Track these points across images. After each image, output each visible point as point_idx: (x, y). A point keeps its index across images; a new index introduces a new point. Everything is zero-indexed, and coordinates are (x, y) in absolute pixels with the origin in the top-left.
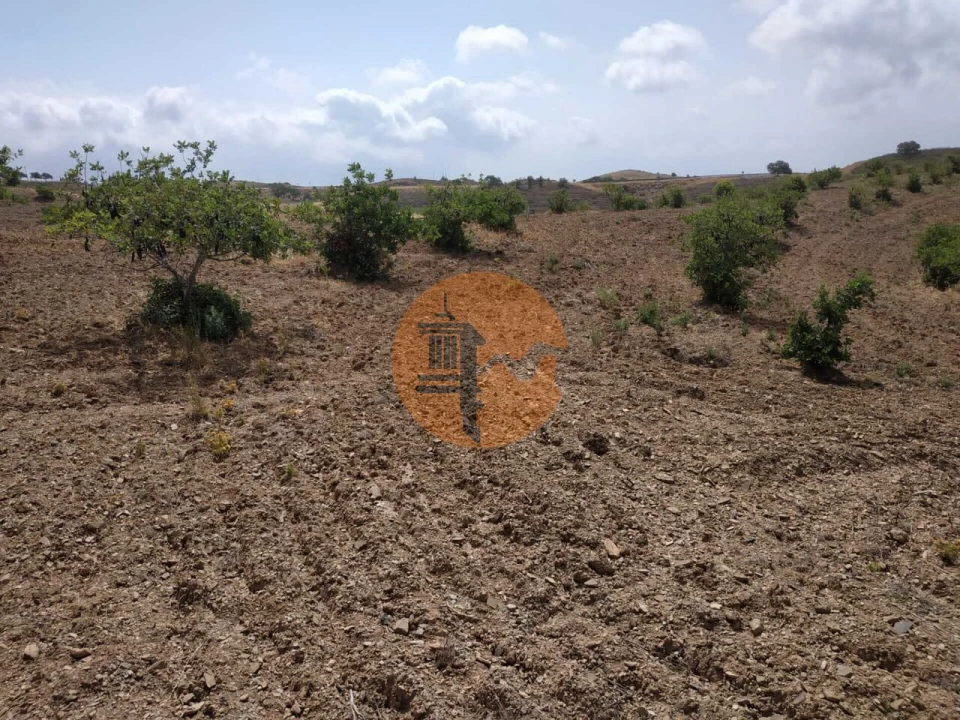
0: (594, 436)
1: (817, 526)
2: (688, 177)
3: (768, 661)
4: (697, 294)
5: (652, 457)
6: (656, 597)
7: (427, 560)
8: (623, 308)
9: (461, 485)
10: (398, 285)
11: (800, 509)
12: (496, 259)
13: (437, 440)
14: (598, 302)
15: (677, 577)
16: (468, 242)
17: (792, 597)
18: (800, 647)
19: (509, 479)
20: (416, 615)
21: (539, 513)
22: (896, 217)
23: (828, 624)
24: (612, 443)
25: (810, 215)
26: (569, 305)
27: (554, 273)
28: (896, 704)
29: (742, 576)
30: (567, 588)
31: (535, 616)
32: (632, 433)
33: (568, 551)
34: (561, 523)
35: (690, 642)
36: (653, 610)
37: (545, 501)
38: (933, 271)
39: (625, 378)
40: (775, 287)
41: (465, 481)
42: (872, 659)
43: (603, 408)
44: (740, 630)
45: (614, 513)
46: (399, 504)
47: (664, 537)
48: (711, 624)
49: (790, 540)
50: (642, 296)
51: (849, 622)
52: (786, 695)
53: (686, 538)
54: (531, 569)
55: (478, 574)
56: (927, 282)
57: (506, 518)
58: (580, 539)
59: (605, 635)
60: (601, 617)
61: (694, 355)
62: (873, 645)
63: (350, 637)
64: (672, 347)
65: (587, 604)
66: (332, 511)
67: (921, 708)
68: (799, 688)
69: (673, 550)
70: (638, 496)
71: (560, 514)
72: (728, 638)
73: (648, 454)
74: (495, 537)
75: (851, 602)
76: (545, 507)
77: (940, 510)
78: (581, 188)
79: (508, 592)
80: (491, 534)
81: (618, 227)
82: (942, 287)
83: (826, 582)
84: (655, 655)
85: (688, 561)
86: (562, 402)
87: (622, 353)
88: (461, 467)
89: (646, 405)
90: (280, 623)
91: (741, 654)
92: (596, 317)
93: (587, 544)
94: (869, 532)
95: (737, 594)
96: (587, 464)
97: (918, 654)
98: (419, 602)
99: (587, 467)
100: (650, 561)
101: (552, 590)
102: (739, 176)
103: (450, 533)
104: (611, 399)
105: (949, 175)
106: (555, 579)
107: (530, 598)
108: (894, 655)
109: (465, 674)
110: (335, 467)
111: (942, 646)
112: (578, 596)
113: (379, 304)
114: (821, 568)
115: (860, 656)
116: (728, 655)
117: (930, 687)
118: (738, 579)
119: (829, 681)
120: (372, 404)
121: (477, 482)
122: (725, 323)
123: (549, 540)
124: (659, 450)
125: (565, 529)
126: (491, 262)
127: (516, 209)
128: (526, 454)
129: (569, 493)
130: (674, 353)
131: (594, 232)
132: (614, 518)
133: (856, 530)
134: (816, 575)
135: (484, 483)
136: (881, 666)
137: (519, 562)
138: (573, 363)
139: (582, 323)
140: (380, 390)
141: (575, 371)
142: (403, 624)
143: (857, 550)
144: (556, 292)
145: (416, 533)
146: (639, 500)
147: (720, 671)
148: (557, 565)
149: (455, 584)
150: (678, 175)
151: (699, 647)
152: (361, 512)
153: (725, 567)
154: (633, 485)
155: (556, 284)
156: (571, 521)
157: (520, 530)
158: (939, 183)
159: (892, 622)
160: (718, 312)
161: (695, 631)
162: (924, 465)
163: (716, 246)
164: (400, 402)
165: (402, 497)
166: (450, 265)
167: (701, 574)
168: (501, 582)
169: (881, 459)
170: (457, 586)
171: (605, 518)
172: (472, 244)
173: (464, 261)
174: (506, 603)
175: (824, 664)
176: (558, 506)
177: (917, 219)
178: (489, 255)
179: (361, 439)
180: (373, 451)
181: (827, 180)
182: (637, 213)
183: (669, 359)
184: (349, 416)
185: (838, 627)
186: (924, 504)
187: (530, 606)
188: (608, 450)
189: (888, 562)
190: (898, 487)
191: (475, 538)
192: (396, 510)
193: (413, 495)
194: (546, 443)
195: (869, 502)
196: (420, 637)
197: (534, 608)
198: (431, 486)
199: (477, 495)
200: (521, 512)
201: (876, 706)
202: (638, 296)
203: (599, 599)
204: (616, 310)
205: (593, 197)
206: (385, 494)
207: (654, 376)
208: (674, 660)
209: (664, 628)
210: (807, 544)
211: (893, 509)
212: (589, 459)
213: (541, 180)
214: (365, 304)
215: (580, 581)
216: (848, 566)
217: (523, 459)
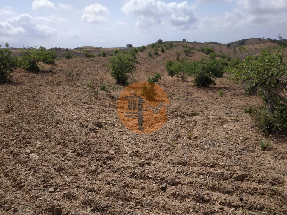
0: (97, 122)
1: (160, 136)
2: (105, 48)
3: (158, 171)
4: (115, 81)
5: (115, 126)
6: (127, 162)
7: (54, 168)
8: (95, 86)
9: (59, 144)
10: (15, 84)
11: (155, 133)
12: (50, 73)
13: (46, 132)
14: (87, 85)
15: (130, 156)
16: (39, 68)
17: (159, 154)
18: (165, 166)
19: (75, 139)
20: (55, 186)
21: (87, 147)
22: (160, 59)
23: (170, 159)
24: (103, 124)
25: (140, 58)
26: (78, 86)
27: (71, 77)
28: (188, 173)
29: (147, 152)
30: (101, 166)
31: (94, 176)
32: (108, 120)
33: (99, 156)
34: (95, 148)
35: (139, 172)
36: (127, 166)
37: (88, 143)
38: (170, 72)
39: (101, 105)
40: (134, 78)
41: (60, 143)
42: (181, 164)
43: (97, 115)
44: (150, 165)
45: (109, 143)
46: (38, 153)
47: (124, 146)
48: (142, 165)
49: (155, 140)
50: (99, 82)
51: (174, 157)
52: (165, 178)
53: (130, 145)
54: (89, 163)
55: (73, 168)
56: (169, 75)
57: (77, 151)
58: (102, 152)
59: (116, 176)
60: (113, 171)
61: (118, 97)
62: (180, 161)
63: (33, 198)
64: (112, 96)
65: (108, 169)
66: (13, 161)
67: (194, 172)
68: (168, 175)
69: (128, 149)
70: (114, 137)
71: (94, 146)
72: (148, 168)
73: (114, 125)
74: (75, 157)
75: (173, 152)
76: (89, 145)
77: (185, 127)
78: (73, 51)
79: (84, 171)
80: (74, 156)
81: (88, 62)
82: (172, 76)
83: (166, 149)
84: (130, 177)
85: (132, 151)
86: (85, 114)
87: (98, 99)
88: (58, 138)
89: (109, 112)
90: (4, 201)
91: (152, 171)
92: (87, 89)
93: (104, 152)
94: (172, 135)
95: (147, 157)
96: (97, 131)
97: (190, 161)
98: (55, 181)
99: (98, 132)
100: (122, 153)
101: (97, 168)
102: (119, 48)
103: (59, 159)
104: (99, 112)
105: (170, 48)
106: (97, 164)
107: (91, 171)
108: (185, 162)
109: (77, 198)
110: (10, 146)
111: (194, 158)
112: (105, 167)
113: (9, 90)
114: (164, 146)
115: (178, 165)
116: (149, 172)
117: (194, 167)
118: (146, 153)
119: (173, 172)
120: (18, 123)
121: (65, 142)
122: (124, 88)
123: (93, 154)
124: (116, 124)
125: (96, 150)
126: (48, 74)
127: (54, 57)
128: (78, 131)
129: (94, 140)
130: (113, 97)
131: (81, 64)
132: (109, 144)
133: (169, 135)
134: (164, 148)
135: (67, 142)
136: (183, 166)
137: (85, 162)
138: (85, 103)
139: (83, 91)
140: (19, 119)
141: (86, 105)
142: (52, 189)
143: (170, 140)
144: (73, 82)
145: (48, 161)
146: (115, 138)
147: (148, 177)
148: (97, 160)
149: (66, 173)
150: (102, 47)
151: (141, 172)
152: (25, 158)
153: (142, 151)
154: (112, 134)
155: (72, 80)
156: (98, 147)
157: (83, 153)
158: (168, 50)
159: (183, 155)
160: (121, 86)
161: (139, 168)
162: (179, 118)
163: (118, 67)
164: (28, 122)
165: (39, 151)
166: (34, 76)
167: (136, 154)
168: (81, 169)
169: (170, 118)
170: (67, 174)
171: (107, 145)
172: (40, 69)
173: (39, 74)
174: (84, 175)
175: (171, 168)
176: (93, 144)
177: (164, 59)
178: (47, 72)
179: (17, 135)
180: (24, 138)
181: (143, 49)
182: (93, 59)
183: (112, 99)
184: (9, 129)
185: (172, 159)
186: (181, 127)
187: (91, 173)
188: (103, 126)
189: (178, 142)
190: (175, 124)
191: (69, 158)
192: (38, 156)
193: (42, 150)
194: (83, 127)
195: (169, 128)
196: (58, 192)
197: (93, 174)
198: (48, 146)
199: (65, 146)
200: (82, 148)
201: (184, 175)
202: (98, 83)
203: (111, 167)
204: (93, 87)
205: (77, 54)
206: (32, 151)
207: (109, 104)
208: (136, 177)
209: (131, 170)
210: (159, 141)
211: (175, 129)
212: (97, 129)
214: (4, 91)
215: (105, 163)
216: (170, 144)
217: (78, 133)
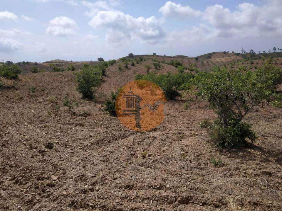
0: (49, 143)
1: (114, 156)
3: (101, 197)
4: (81, 95)
5: (67, 146)
6: (68, 189)
8: (58, 102)
11: (110, 152)
12: (12, 89)
14: (50, 100)
15: (75, 181)
17: (107, 178)
18: (109, 191)
19: (17, 164)
21: (28, 173)
22: (130, 72)
23: (116, 182)
24: (55, 144)
25: (110, 72)
26: (40, 102)
27: (34, 92)
28: (132, 198)
29: (94, 175)
30: (40, 195)
31: (28, 207)
32: (62, 140)
33: (40, 183)
34: (37, 174)
35: (79, 199)
36: (67, 193)
39: (59, 123)
40: (103, 92)
42: (127, 188)
43: (52, 134)
44: (94, 191)
45: (55, 166)
47: (71, 170)
48: (85, 192)
49: (107, 161)
50: (64, 97)
51: (121, 180)
52: (106, 205)
53: (78, 168)
54: (26, 192)
55: (5, 199)
57: (16, 178)
58: (44, 178)
59: (52, 206)
60: (51, 200)
61: (80, 113)
62: (127, 184)
64: (74, 112)
65: (47, 197)
67: (138, 197)
68: (109, 202)
69: (74, 174)
70: (63, 159)
71: (36, 171)
72: (90, 194)
73: (66, 146)
74: (12, 185)
75: (122, 174)
76: (31, 170)
77: (142, 145)
78: (42, 65)
81: (55, 77)
83: (116, 171)
84: (69, 207)
85: (78, 175)
86: (37, 134)
87: (58, 116)
89: (65, 131)
91: (93, 198)
92: (49, 105)
93: (46, 178)
94: (126, 154)
95: (92, 181)
96: (46, 153)
97: (137, 183)
99: (46, 154)
100: (67, 178)
101: (34, 197)
104: (55, 131)
105: (140, 62)
106: (35, 193)
107: (26, 202)
108: (132, 185)
111: (142, 179)
112: (43, 196)
114: (114, 167)
115: (124, 188)
116: (90, 199)
117: (140, 191)
118: (93, 176)
119: (117, 198)
121: (5, 167)
122: (89, 103)
123: (33, 181)
124: (70, 144)
125: (38, 176)
126: (10, 90)
128: (24, 154)
129: (40, 164)
130: (74, 114)
132: (55, 168)
133: (123, 154)
134: (113, 169)
135: (7, 168)
136: (129, 189)
137: (21, 191)
138: (41, 121)
139: (45, 108)
141: (42, 124)
143: (123, 160)
144: (35, 98)
146: (63, 161)
147: (88, 205)
148: (35, 188)
151: (82, 200)
153: (89, 174)
154: (61, 156)
155: (35, 96)
156: (40, 172)
157: (22, 180)
158: (138, 64)
159: (131, 177)
160: (87, 101)
161: (80, 195)
162: (139, 134)
163: (84, 82)
167: (82, 178)
168: (15, 200)
169: (129, 134)
171: (52, 169)
174: (17, 206)
175: (115, 193)
176: (35, 169)
177: (135, 73)
178: (9, 88)
181: (113, 62)
182: (61, 73)
183: (73, 115)
185: (119, 182)
186: (139, 144)
188: (53, 147)
189: (131, 161)
190: (133, 141)
191: (4, 187)
194: (31, 149)
195: (126, 146)
197: (28, 205)
199: (5, 172)
200: (22, 174)
201: (128, 200)
203: (50, 195)
204: (56, 102)
205: (47, 68)
207: (68, 122)
208: (75, 206)
209: (72, 197)
210: (111, 161)
211: (132, 147)
212: (46, 151)
213: (28, 63)
215: (44, 191)
216: (121, 165)
217: (23, 156)
